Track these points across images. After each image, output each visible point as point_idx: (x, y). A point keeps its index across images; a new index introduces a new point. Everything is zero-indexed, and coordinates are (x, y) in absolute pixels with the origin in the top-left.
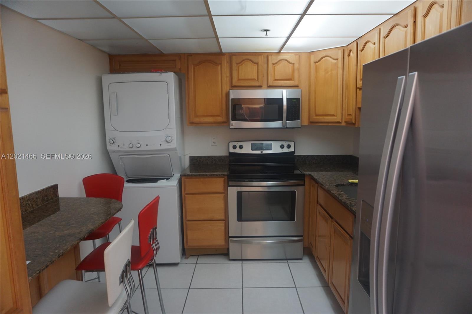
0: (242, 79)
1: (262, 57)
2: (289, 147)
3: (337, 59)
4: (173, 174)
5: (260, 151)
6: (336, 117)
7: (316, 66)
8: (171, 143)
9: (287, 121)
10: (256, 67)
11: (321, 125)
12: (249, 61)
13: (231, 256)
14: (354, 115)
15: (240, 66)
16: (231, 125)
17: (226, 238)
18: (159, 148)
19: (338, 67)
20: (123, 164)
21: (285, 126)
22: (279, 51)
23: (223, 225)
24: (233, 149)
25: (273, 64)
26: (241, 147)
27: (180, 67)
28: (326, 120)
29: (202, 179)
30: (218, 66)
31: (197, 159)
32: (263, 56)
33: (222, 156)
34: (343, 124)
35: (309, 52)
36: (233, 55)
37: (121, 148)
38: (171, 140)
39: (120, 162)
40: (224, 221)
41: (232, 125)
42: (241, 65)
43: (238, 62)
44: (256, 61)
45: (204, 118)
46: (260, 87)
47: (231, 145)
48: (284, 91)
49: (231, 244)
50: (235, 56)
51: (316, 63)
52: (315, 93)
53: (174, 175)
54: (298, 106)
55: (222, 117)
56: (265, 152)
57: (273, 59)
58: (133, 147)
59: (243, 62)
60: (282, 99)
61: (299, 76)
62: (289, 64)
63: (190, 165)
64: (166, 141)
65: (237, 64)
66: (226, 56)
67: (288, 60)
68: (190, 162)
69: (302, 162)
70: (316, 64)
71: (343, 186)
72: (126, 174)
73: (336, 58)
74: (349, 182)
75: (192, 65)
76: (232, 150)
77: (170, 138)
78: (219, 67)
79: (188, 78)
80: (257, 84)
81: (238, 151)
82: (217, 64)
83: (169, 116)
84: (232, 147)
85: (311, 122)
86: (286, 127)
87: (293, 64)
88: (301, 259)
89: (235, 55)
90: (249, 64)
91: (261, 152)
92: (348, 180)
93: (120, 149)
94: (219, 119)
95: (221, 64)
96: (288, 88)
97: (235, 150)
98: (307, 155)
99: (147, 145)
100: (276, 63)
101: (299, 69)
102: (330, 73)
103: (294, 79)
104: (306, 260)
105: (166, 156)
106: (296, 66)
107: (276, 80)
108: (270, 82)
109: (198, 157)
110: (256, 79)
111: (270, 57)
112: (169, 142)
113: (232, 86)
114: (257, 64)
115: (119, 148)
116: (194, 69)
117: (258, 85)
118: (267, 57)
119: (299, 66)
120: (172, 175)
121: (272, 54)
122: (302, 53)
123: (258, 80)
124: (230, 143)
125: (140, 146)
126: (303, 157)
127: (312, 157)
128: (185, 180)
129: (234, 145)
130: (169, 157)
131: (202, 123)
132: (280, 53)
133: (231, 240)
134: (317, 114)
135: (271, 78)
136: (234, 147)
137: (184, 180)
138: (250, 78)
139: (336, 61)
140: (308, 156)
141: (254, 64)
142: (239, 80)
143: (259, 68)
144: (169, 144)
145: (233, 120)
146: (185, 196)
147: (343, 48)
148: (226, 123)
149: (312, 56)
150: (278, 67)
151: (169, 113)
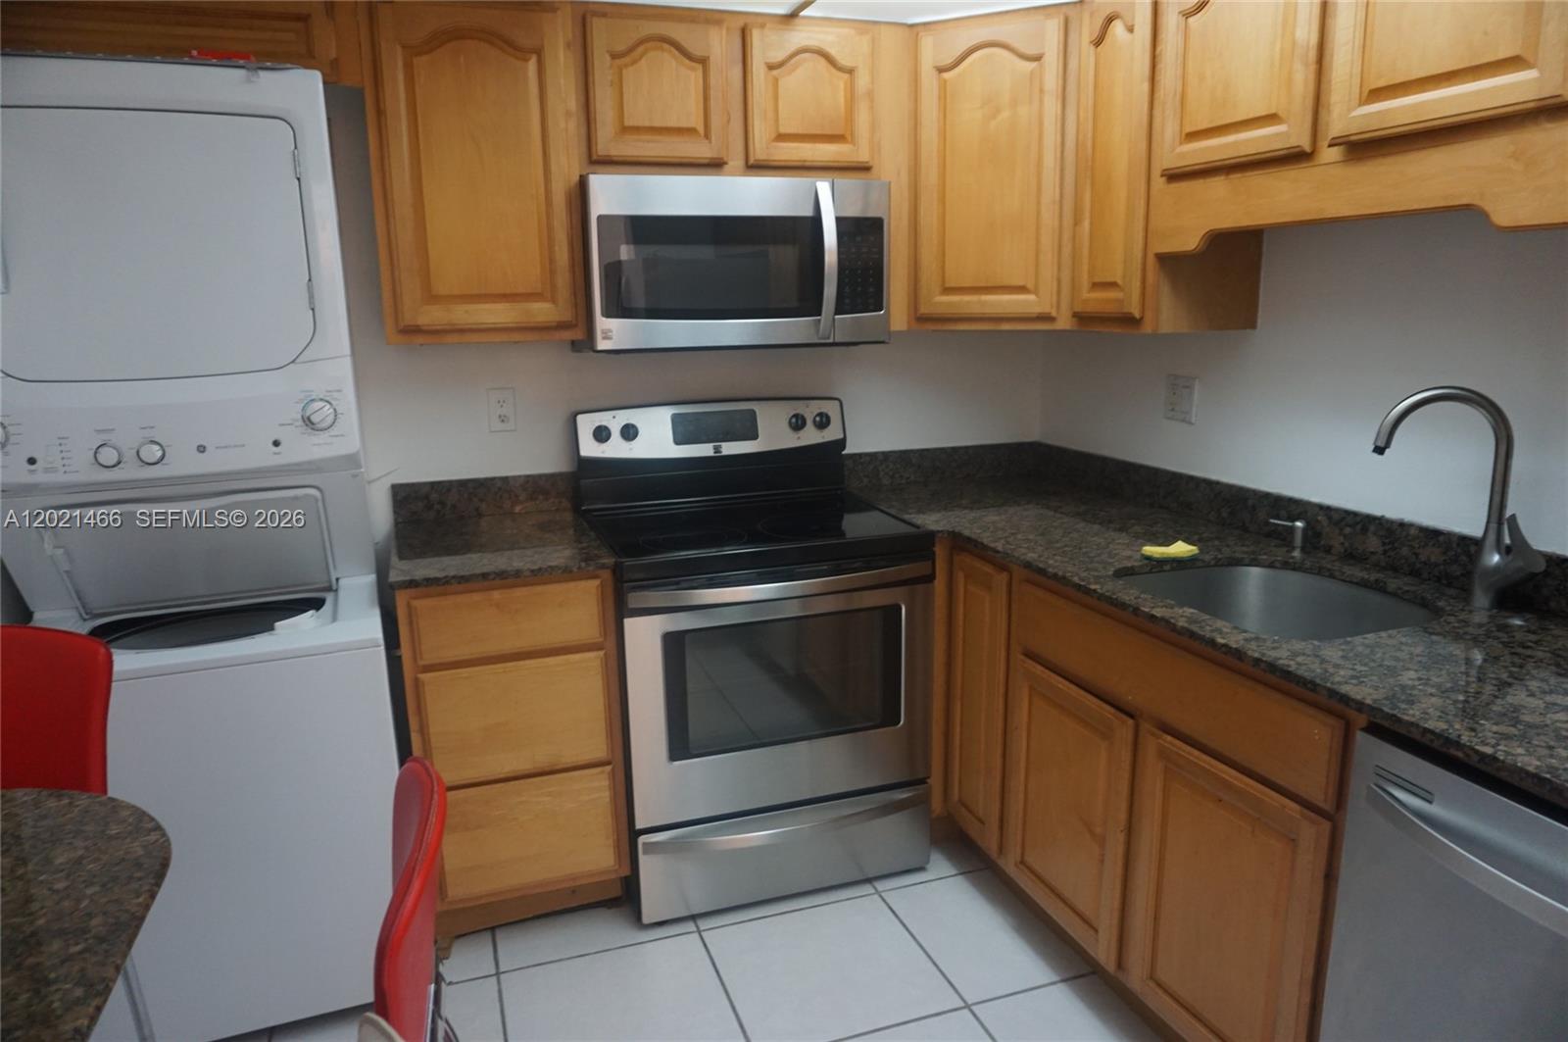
0: (637, 130)
1: (724, 32)
2: (823, 422)
3: (1038, 58)
4: (337, 580)
5: (712, 445)
6: (1032, 297)
7: (943, 86)
8: (334, 431)
9: (836, 314)
10: (695, 76)
11: (963, 331)
12: (666, 46)
13: (650, 911)
14: (1136, 284)
15: (626, 66)
16: (599, 335)
17: (618, 840)
18: (269, 458)
19: (1042, 91)
20: (60, 551)
21: (829, 338)
22: (794, 11)
23: (606, 783)
24: (596, 444)
25: (771, 67)
26: (629, 433)
27: (333, 55)
28: (989, 311)
29: (496, 595)
30: (527, 60)
31: (427, 497)
32: (728, 29)
33: (540, 476)
34: (1064, 323)
35: (912, 26)
36: (595, 14)
37: (47, 470)
38: (332, 417)
39: (48, 546)
40: (608, 768)
41: (604, 338)
42: (634, 62)
43: (621, 47)
44: (696, 50)
45: (472, 307)
46: (715, 165)
47: (586, 424)
48: (824, 188)
49: (644, 860)
50: (603, 20)
51: (941, 70)
52: (942, 200)
53: (341, 582)
54: (875, 250)
55: (554, 301)
56: (730, 448)
57: (766, 47)
58: (119, 463)
59: (641, 49)
60: (816, 221)
61: (874, 126)
62: (834, 71)
63: (397, 523)
64: (308, 422)
65: (614, 56)
66: (559, 12)
67: (833, 52)
68: (396, 512)
69: (865, 480)
70: (946, 75)
71: (1132, 574)
72: (80, 599)
73: (1032, 51)
74: (1148, 558)
75: (399, 50)
76: (589, 448)
77: (327, 410)
78: (532, 65)
79: (380, 112)
80: (701, 151)
81: (616, 449)
82: (520, 52)
83: (311, 297)
84: (591, 436)
85: (922, 319)
86: (831, 341)
87: (851, 71)
88: (921, 869)
89: (604, 15)
90: (669, 61)
91: (717, 450)
92: (1140, 550)
93: (40, 477)
94: (543, 311)
95: (539, 52)
96: (836, 174)
97: (604, 446)
98: (883, 453)
99: (202, 449)
100: (781, 65)
101: (870, 95)
102: (1005, 114)
103: (852, 134)
104: (940, 866)
105: (307, 495)
106: (863, 81)
107: (781, 137)
108: (757, 145)
109: (433, 485)
110: (701, 129)
111: (756, 37)
112: (319, 426)
113: (595, 157)
114: (703, 61)
115: (32, 472)
116: (409, 67)
117: (709, 155)
118: (744, 34)
119: (873, 83)
120: (330, 581)
121: (763, 19)
122: (883, 27)
123: (707, 136)
124: (580, 418)
125: (163, 457)
126: (868, 458)
127: (904, 456)
128: (416, 603)
129: (597, 425)
130: (320, 504)
131: (462, 331)
132: (797, 21)
133: (644, 844)
134: (953, 285)
135: (760, 131)
136: (601, 434)
137: (409, 606)
138: (672, 123)
139: (1034, 64)
140: (886, 456)
141: (687, 61)
142: (625, 130)
143: (713, 81)
144: (323, 437)
145: (607, 314)
146: (417, 682)
147: (1064, 9)
148: (576, 326)
149: (927, 43)
150: (793, 82)
151: (310, 280)
